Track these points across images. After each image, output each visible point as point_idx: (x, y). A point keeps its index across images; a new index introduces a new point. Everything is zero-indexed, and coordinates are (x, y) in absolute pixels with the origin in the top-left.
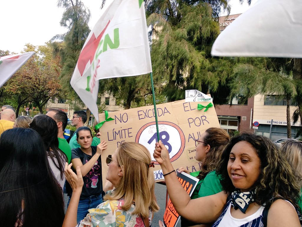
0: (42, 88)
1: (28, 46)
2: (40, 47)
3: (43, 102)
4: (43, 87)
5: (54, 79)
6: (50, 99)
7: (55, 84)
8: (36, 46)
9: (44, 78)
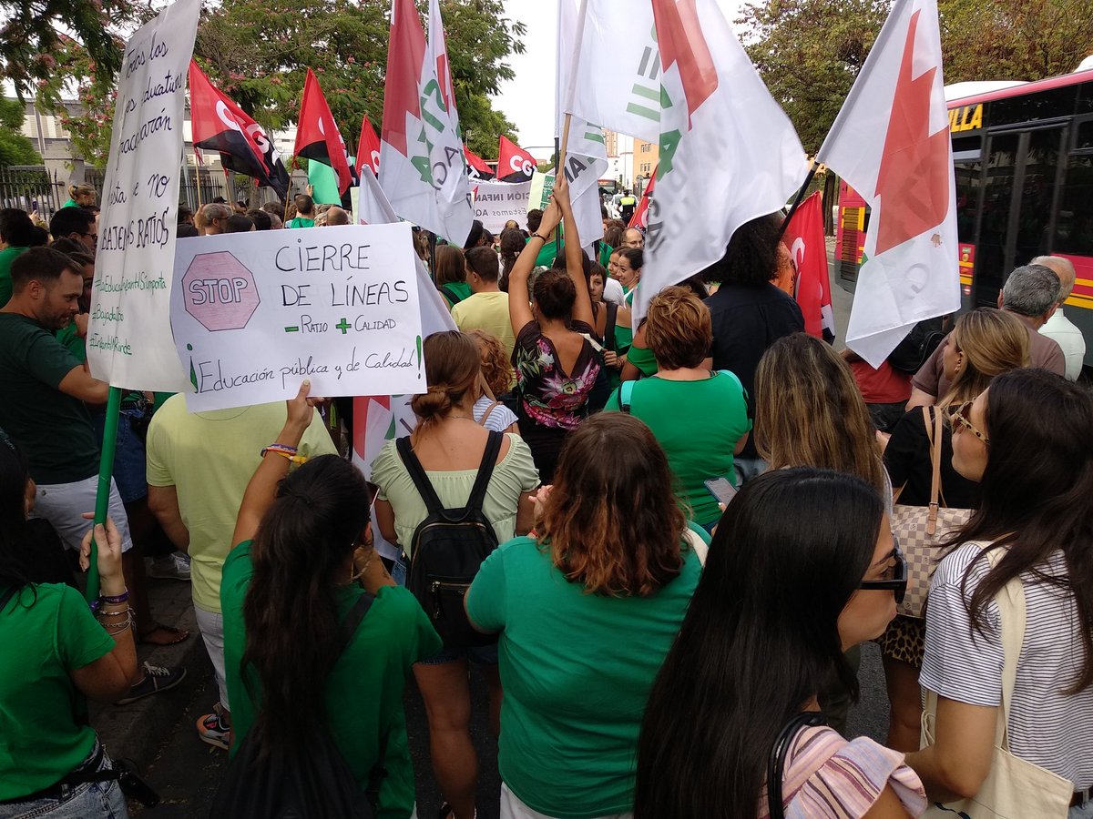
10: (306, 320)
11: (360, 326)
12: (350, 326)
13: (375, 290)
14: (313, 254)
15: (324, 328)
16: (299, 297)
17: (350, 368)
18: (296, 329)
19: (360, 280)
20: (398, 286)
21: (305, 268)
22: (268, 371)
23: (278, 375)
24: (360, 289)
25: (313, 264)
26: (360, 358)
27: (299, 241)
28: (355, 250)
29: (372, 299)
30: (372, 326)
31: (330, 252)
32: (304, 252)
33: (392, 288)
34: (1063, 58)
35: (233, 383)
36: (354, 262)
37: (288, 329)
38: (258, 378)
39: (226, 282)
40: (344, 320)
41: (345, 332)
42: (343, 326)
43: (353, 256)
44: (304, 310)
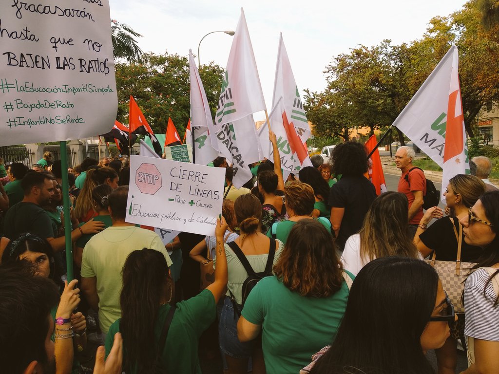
0: (466, 90)
1: (434, 23)
2: (454, 16)
3: (470, 114)
4: (468, 88)
5: (486, 68)
6: (483, 107)
7: (490, 77)
8: (447, 16)
9: (468, 72)
10: (178, 197)
11: (198, 204)
12: (194, 203)
13: (207, 192)
14: (185, 173)
15: (184, 202)
16: (177, 188)
17: (190, 220)
18: (173, 200)
19: (202, 187)
20: (216, 193)
21: (181, 178)
22: (157, 214)
23: (160, 217)
24: (201, 191)
25: (184, 177)
26: (195, 217)
27: (181, 167)
28: (201, 175)
29: (205, 195)
30: (203, 205)
31: (192, 173)
32: (182, 171)
33: (213, 193)
34: (468, 79)
35: (143, 215)
36: (200, 180)
37: (170, 200)
38: (153, 215)
39: (151, 176)
40: (192, 201)
41: (192, 205)
42: (192, 203)
43: (200, 177)
44: (178, 193)
